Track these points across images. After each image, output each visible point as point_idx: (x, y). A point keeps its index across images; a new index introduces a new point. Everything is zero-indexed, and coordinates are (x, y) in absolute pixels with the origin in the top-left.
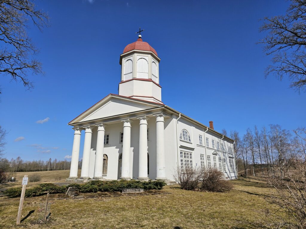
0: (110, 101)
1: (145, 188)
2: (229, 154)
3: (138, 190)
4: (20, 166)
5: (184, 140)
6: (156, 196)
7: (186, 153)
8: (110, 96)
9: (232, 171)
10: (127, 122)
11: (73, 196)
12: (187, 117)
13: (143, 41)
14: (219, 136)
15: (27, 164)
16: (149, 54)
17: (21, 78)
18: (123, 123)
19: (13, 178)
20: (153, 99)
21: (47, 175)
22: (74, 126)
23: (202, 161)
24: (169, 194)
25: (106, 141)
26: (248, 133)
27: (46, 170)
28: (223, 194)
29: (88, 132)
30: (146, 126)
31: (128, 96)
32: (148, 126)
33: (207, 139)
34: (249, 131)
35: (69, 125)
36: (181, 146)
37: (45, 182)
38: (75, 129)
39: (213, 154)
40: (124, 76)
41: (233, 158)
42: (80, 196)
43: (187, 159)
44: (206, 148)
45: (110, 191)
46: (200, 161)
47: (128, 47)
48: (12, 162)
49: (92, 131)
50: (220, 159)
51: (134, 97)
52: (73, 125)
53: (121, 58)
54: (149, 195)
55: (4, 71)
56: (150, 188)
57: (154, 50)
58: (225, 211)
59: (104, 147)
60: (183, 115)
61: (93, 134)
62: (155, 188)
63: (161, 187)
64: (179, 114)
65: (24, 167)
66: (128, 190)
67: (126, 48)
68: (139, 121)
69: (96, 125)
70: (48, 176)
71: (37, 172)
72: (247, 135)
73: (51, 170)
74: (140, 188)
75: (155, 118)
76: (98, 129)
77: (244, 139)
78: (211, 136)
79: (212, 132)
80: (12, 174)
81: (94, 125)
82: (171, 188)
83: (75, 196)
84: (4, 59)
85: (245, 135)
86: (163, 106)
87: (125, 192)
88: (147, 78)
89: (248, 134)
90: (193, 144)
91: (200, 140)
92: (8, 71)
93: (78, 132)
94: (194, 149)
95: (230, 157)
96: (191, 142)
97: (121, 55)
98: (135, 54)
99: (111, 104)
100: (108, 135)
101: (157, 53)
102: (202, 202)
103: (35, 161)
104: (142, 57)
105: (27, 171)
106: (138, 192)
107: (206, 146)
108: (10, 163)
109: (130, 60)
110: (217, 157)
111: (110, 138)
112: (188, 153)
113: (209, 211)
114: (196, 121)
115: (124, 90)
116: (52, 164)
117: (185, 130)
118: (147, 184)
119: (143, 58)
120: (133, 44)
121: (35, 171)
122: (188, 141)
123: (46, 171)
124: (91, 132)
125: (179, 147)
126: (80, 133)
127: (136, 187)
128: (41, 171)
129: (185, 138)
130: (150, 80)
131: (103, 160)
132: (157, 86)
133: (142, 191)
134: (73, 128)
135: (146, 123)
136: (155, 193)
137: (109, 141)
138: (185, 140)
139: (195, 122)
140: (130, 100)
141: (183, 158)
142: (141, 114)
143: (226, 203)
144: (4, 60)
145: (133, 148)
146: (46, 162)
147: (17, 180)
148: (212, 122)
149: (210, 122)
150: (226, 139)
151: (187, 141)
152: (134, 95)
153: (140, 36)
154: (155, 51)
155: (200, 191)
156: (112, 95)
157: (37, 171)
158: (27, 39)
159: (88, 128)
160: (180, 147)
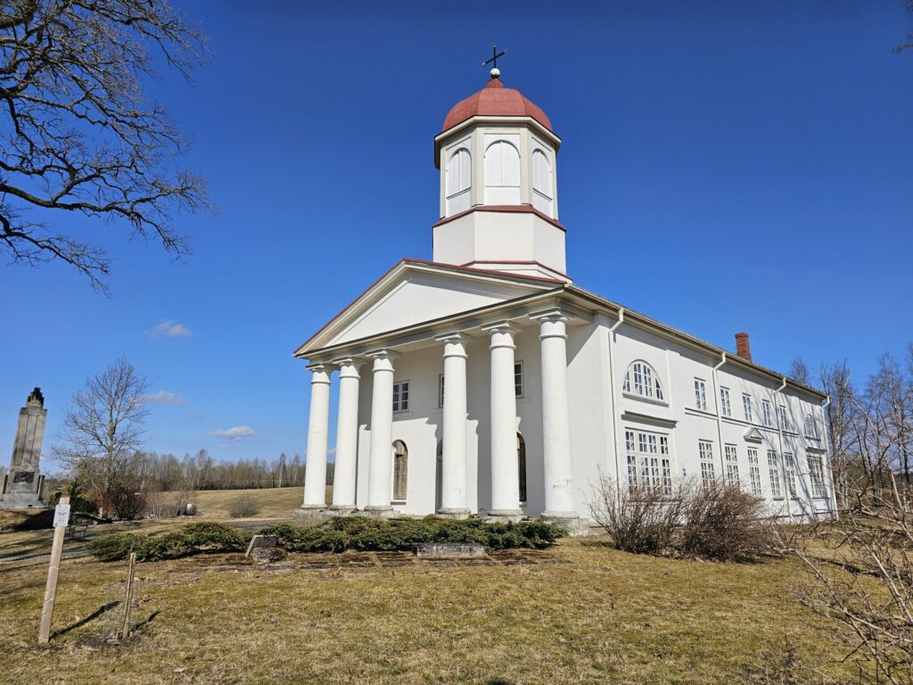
0: (405, 282)
1: (493, 543)
2: (807, 440)
3: (467, 547)
4: (207, 475)
5: (640, 396)
6: (513, 571)
7: (648, 434)
8: (404, 266)
9: (819, 496)
10: (454, 341)
11: (265, 561)
12: (646, 319)
13: (505, 87)
14: (770, 380)
15: (224, 470)
16: (524, 127)
17: (156, 226)
18: (443, 345)
19: (189, 506)
20: (536, 267)
21: (275, 499)
22: (311, 360)
23: (707, 461)
24: (562, 566)
25: (400, 402)
26: (885, 372)
27: (274, 487)
28: (749, 569)
29: (347, 375)
30: (511, 352)
31: (459, 265)
32: (516, 352)
33: (724, 391)
34: (887, 361)
35: (297, 356)
36: (626, 412)
37: (269, 517)
38: (313, 367)
39: (747, 440)
40: (447, 202)
41: (823, 451)
42: (283, 563)
43: (649, 455)
44: (720, 419)
45: (384, 550)
46: (699, 461)
47: (458, 109)
48: (187, 463)
49: (361, 371)
50: (772, 454)
51: (476, 266)
52: (306, 358)
53: (438, 146)
54: (495, 564)
55: (107, 209)
56: (509, 544)
57: (538, 112)
58: (725, 630)
59: (395, 419)
60: (633, 314)
61: (361, 382)
62: (524, 545)
63: (551, 541)
64: (617, 310)
65: (216, 478)
66: (435, 548)
67: (451, 112)
68: (487, 338)
69: (367, 354)
70: (276, 503)
71: (249, 491)
72: (881, 376)
73: (287, 486)
74: (477, 541)
75: (537, 328)
76: (373, 367)
77: (871, 391)
78: (740, 379)
79: (741, 367)
80: (187, 497)
81: (361, 353)
82: (584, 544)
83: (272, 561)
84: (102, 175)
85: (872, 377)
86: (560, 286)
87: (426, 554)
88: (517, 203)
89: (884, 375)
90: (671, 406)
91: (697, 393)
92: (117, 209)
93: (321, 377)
94: (675, 422)
95: (809, 450)
96: (665, 401)
97: (437, 139)
98: (478, 129)
99: (408, 290)
100: (407, 384)
101: (549, 122)
102: (660, 596)
103: (245, 461)
104: (498, 139)
105: (226, 488)
106: (467, 555)
107: (721, 414)
108: (183, 465)
109: (462, 149)
110: (762, 449)
111: (411, 392)
112: (652, 434)
113: (665, 628)
114: (680, 332)
115: (447, 247)
116: (287, 468)
117: (642, 364)
118: (500, 531)
119: (504, 141)
120: (471, 100)
121: (246, 488)
122: (654, 398)
123: (272, 489)
124: (357, 375)
125: (618, 418)
126: (328, 381)
127: (463, 541)
128: (261, 488)
129: (641, 387)
130: (527, 209)
131: (393, 456)
132: (550, 225)
133: (480, 552)
134: (307, 367)
135: (511, 343)
136: (519, 558)
137: (410, 401)
138: (644, 396)
139: (677, 335)
140: (464, 277)
141: (635, 452)
142: (495, 317)
143: (745, 603)
144: (102, 177)
145: (475, 423)
146: (272, 463)
147: (199, 510)
148: (746, 336)
149: (737, 337)
150: (796, 388)
151: (649, 397)
152: (477, 260)
153: (495, 71)
154: (543, 114)
155: (677, 558)
156: (408, 262)
157: (250, 488)
158: (155, 112)
159: (348, 364)
160: (624, 417)
